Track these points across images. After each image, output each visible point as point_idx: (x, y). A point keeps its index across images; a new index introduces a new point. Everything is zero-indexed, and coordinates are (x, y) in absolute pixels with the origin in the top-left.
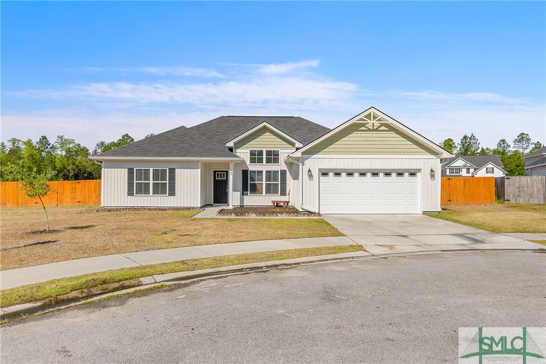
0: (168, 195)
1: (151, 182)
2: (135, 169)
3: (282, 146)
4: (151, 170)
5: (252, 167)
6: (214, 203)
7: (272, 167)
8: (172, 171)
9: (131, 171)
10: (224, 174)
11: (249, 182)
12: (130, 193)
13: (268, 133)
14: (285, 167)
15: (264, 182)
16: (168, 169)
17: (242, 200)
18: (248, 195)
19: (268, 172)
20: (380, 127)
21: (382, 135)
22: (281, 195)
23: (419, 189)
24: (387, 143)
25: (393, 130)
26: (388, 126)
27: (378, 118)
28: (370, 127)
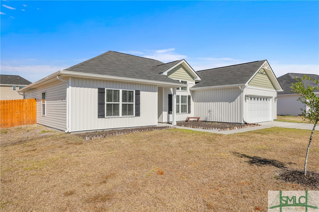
0: (134, 116)
1: (121, 103)
2: (106, 89)
3: (189, 79)
4: (121, 91)
7: (184, 93)
8: (138, 93)
9: (101, 92)
12: (101, 115)
13: (181, 69)
14: (190, 94)
15: (180, 104)
16: (134, 91)
19: (182, 97)
20: (264, 72)
21: (264, 77)
22: (188, 113)
23: (271, 107)
24: (265, 81)
25: (267, 74)
26: (266, 72)
27: (268, 66)
28: (261, 71)
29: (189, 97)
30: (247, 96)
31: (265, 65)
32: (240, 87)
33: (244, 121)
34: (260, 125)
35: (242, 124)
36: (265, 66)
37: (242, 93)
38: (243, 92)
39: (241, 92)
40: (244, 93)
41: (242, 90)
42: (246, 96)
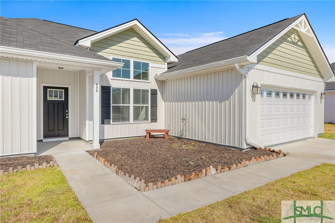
3: (153, 58)
5: (116, 83)
6: (45, 137)
7: (141, 85)
10: (61, 92)
11: (112, 105)
13: (135, 39)
14: (155, 86)
15: (132, 105)
17: (102, 132)
18: (110, 124)
19: (136, 91)
20: (298, 41)
21: (299, 51)
22: (151, 122)
23: (312, 112)
24: (302, 60)
25: (305, 47)
26: (302, 42)
27: (307, 28)
28: (293, 40)
29: (154, 93)
30: (257, 87)
31: (300, 23)
32: (237, 65)
33: (247, 144)
34: (285, 155)
35: (243, 151)
36: (301, 25)
37: (244, 81)
38: (245, 77)
39: (242, 77)
40: (247, 80)
41: (242, 71)
42: (253, 86)
